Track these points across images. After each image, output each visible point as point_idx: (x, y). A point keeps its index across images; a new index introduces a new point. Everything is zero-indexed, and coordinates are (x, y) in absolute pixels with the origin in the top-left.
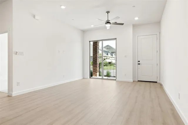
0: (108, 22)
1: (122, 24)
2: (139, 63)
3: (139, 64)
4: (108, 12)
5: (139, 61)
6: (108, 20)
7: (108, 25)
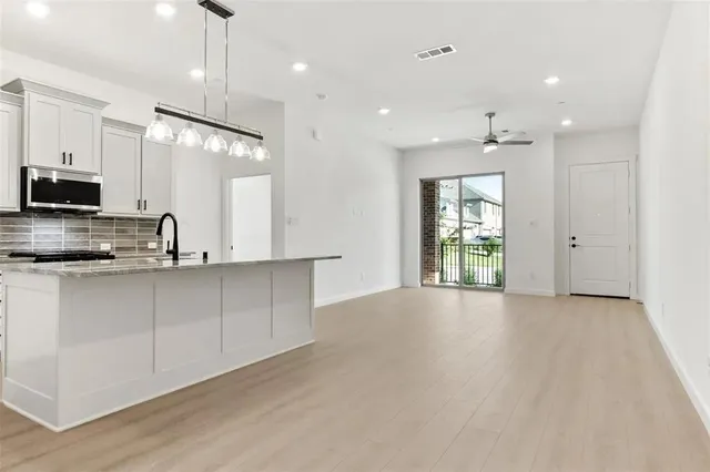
0: (492, 141)
1: (530, 143)
2: (573, 242)
3: (574, 246)
4: (491, 115)
5: (574, 238)
6: (491, 134)
7: (491, 148)
